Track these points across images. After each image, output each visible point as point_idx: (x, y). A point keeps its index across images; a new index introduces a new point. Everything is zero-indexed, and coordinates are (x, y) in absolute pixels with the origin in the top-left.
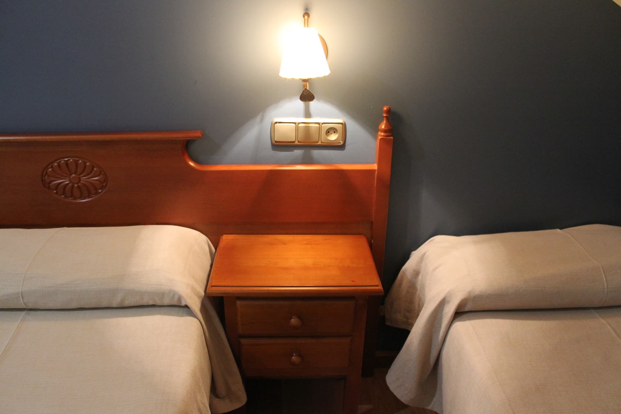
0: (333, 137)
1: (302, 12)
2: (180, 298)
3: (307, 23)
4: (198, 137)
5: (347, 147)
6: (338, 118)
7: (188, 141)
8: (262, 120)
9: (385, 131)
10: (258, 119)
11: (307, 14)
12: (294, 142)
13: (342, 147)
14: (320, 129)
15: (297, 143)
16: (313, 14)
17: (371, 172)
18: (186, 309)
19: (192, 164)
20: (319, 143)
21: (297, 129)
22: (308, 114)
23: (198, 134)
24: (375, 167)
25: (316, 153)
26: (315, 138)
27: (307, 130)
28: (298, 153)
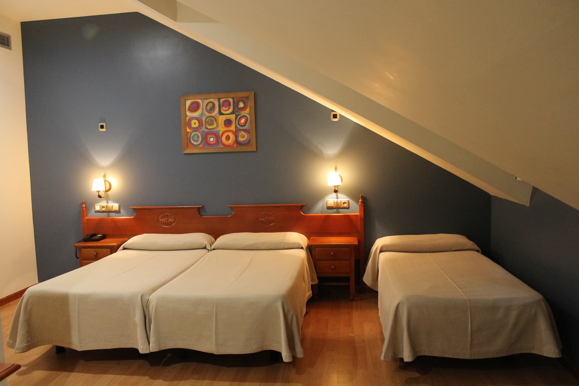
0: (345, 205)
1: (335, 168)
2: (300, 244)
3: (336, 171)
4: (305, 205)
5: (350, 208)
6: (347, 199)
7: (302, 206)
8: (324, 200)
9: (361, 202)
10: (323, 200)
11: (336, 169)
12: (333, 207)
13: (348, 208)
14: (341, 202)
15: (334, 207)
16: (338, 169)
17: (357, 215)
18: (302, 248)
19: (302, 213)
20: (341, 207)
21: (334, 202)
22: (337, 198)
23: (305, 204)
24: (359, 214)
25: (340, 210)
26: (340, 205)
27: (337, 202)
28: (335, 210)
